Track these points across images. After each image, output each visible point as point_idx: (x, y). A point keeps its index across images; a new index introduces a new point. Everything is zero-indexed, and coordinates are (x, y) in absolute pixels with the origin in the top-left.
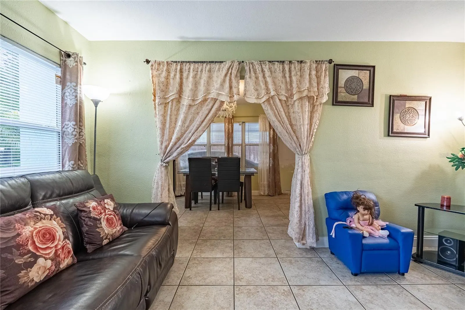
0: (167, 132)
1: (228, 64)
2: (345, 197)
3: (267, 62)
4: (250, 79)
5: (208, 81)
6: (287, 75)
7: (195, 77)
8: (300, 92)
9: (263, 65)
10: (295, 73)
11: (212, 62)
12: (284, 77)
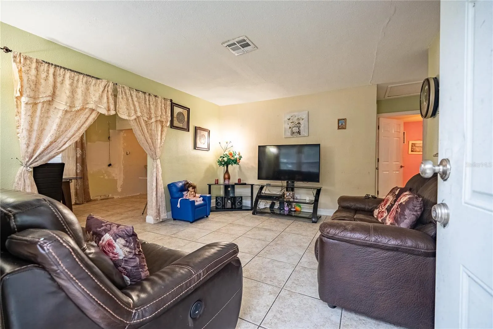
0: (34, 135)
1: (104, 82)
2: (181, 184)
3: (135, 90)
4: (122, 99)
5: (86, 92)
6: (147, 103)
7: (71, 85)
8: (156, 117)
9: (131, 91)
10: (153, 103)
11: (90, 76)
12: (145, 104)
